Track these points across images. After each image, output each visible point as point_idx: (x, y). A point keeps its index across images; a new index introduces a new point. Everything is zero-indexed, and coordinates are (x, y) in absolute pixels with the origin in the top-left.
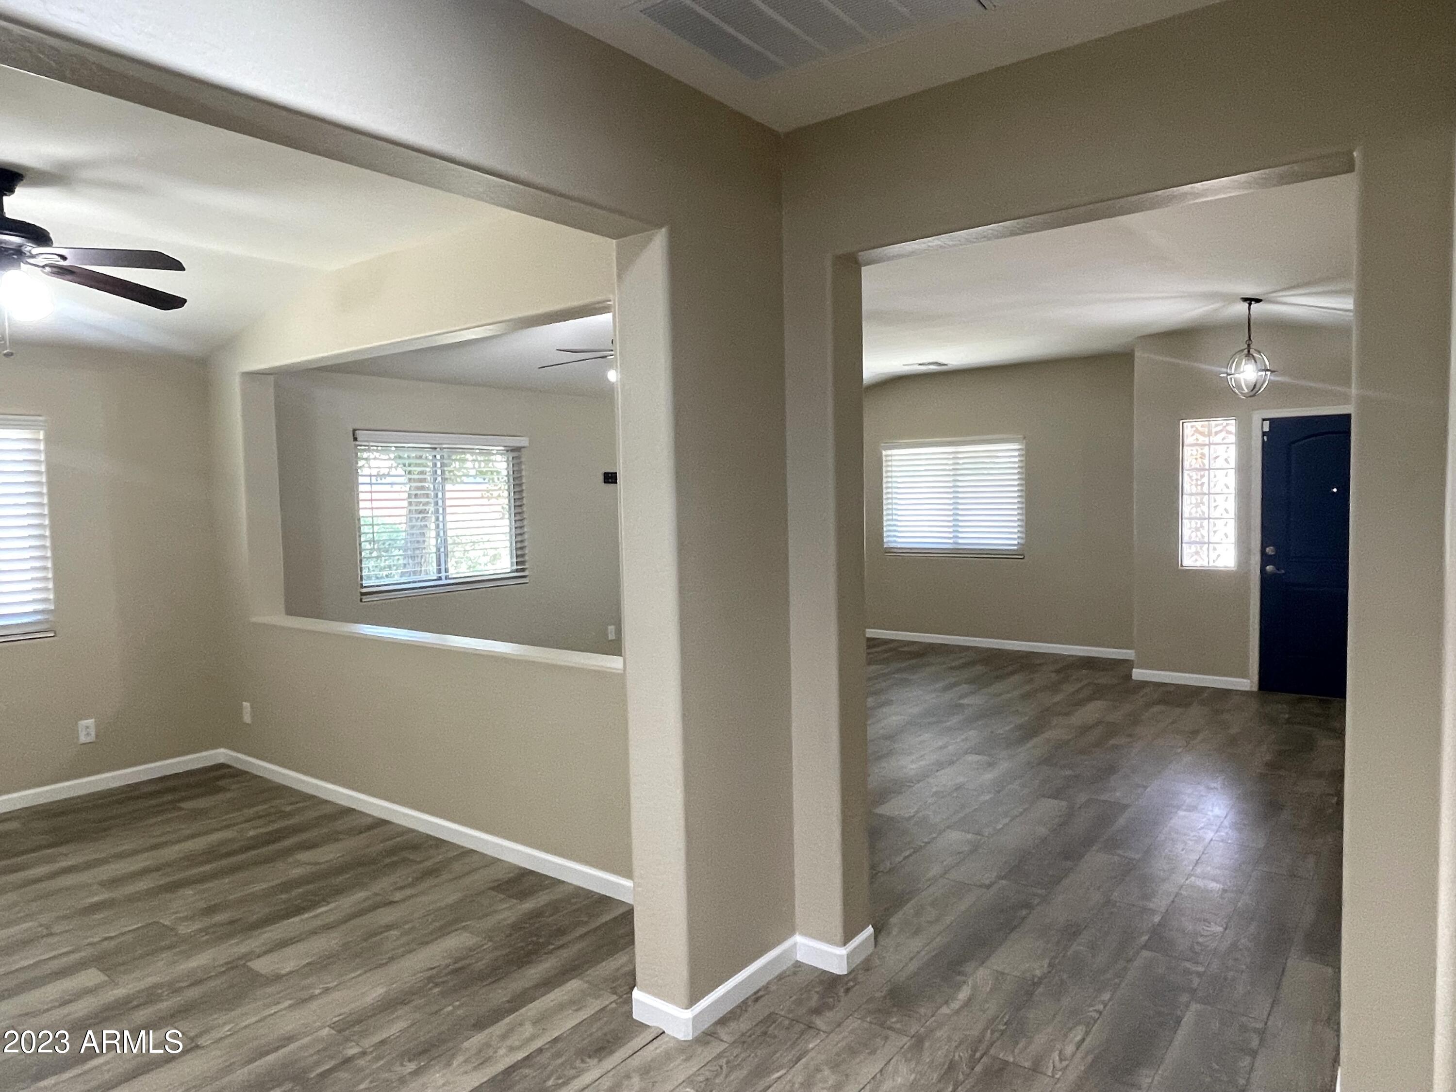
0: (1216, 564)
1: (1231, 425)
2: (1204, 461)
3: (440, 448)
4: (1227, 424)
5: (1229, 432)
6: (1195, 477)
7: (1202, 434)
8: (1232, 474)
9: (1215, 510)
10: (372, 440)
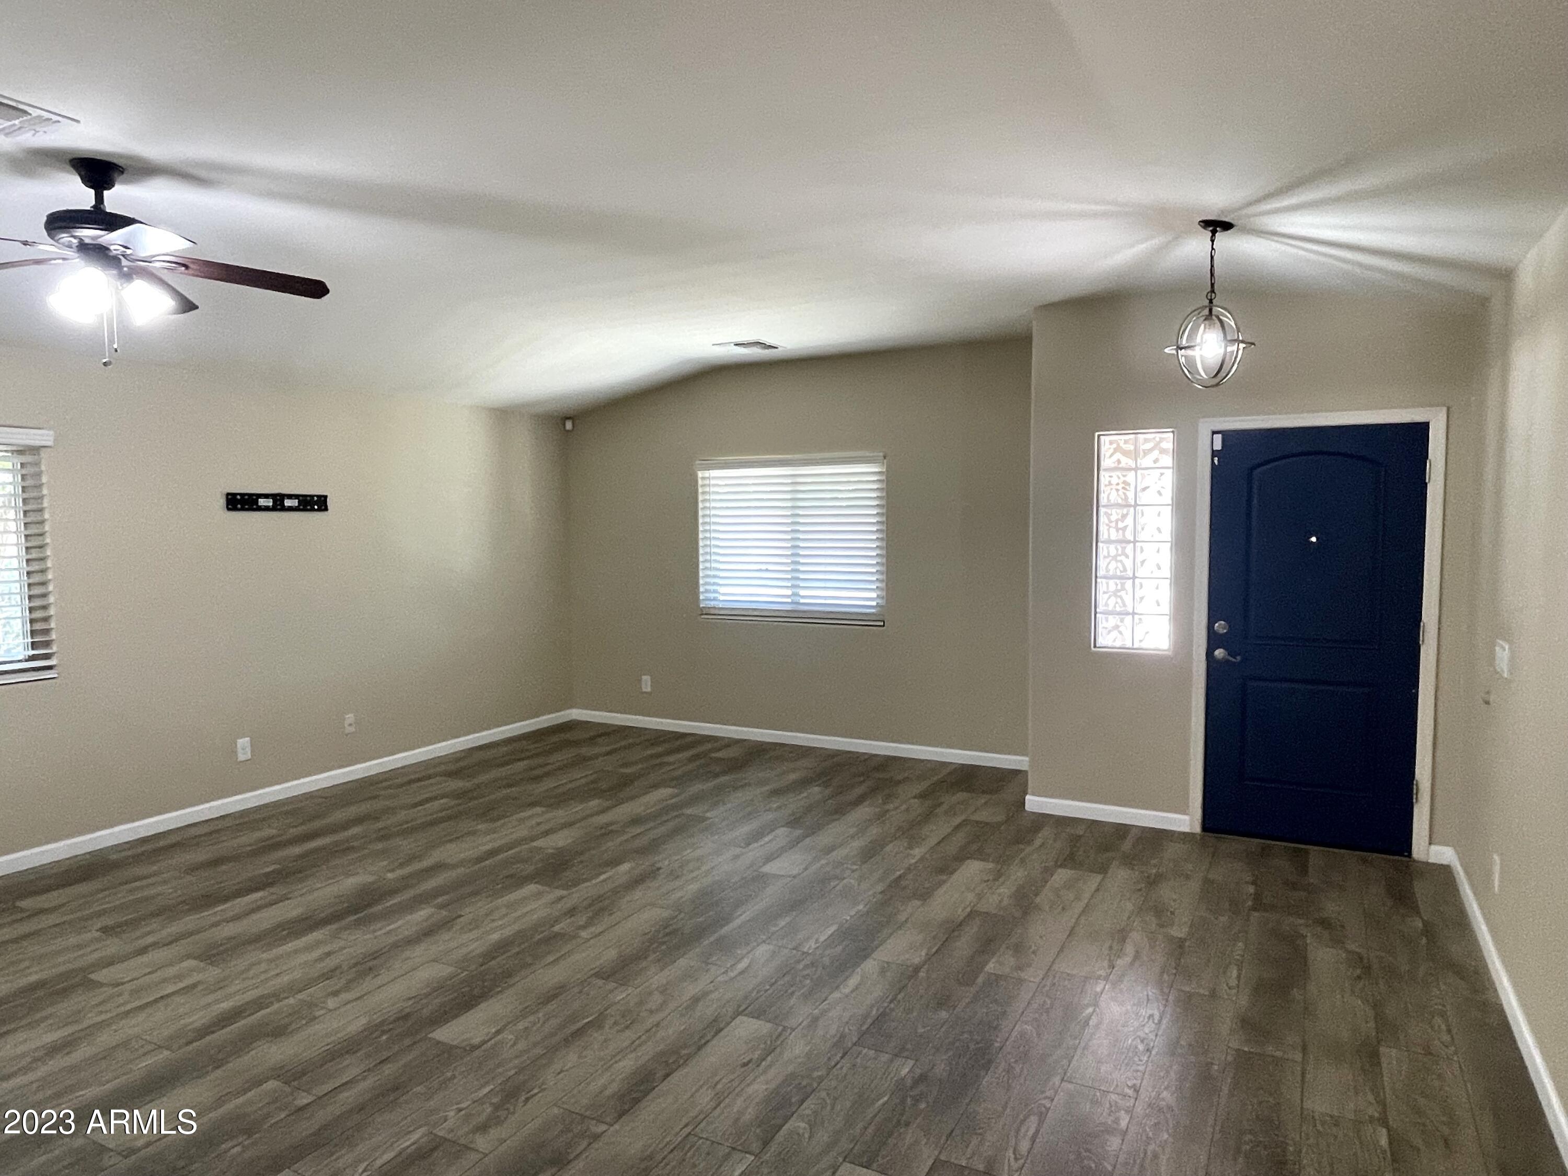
0: (1144, 645)
1: (1167, 439)
2: (1127, 493)
4: (1161, 440)
5: (1163, 451)
6: (1113, 518)
7: (1126, 453)
8: (1167, 512)
9: (1142, 565)
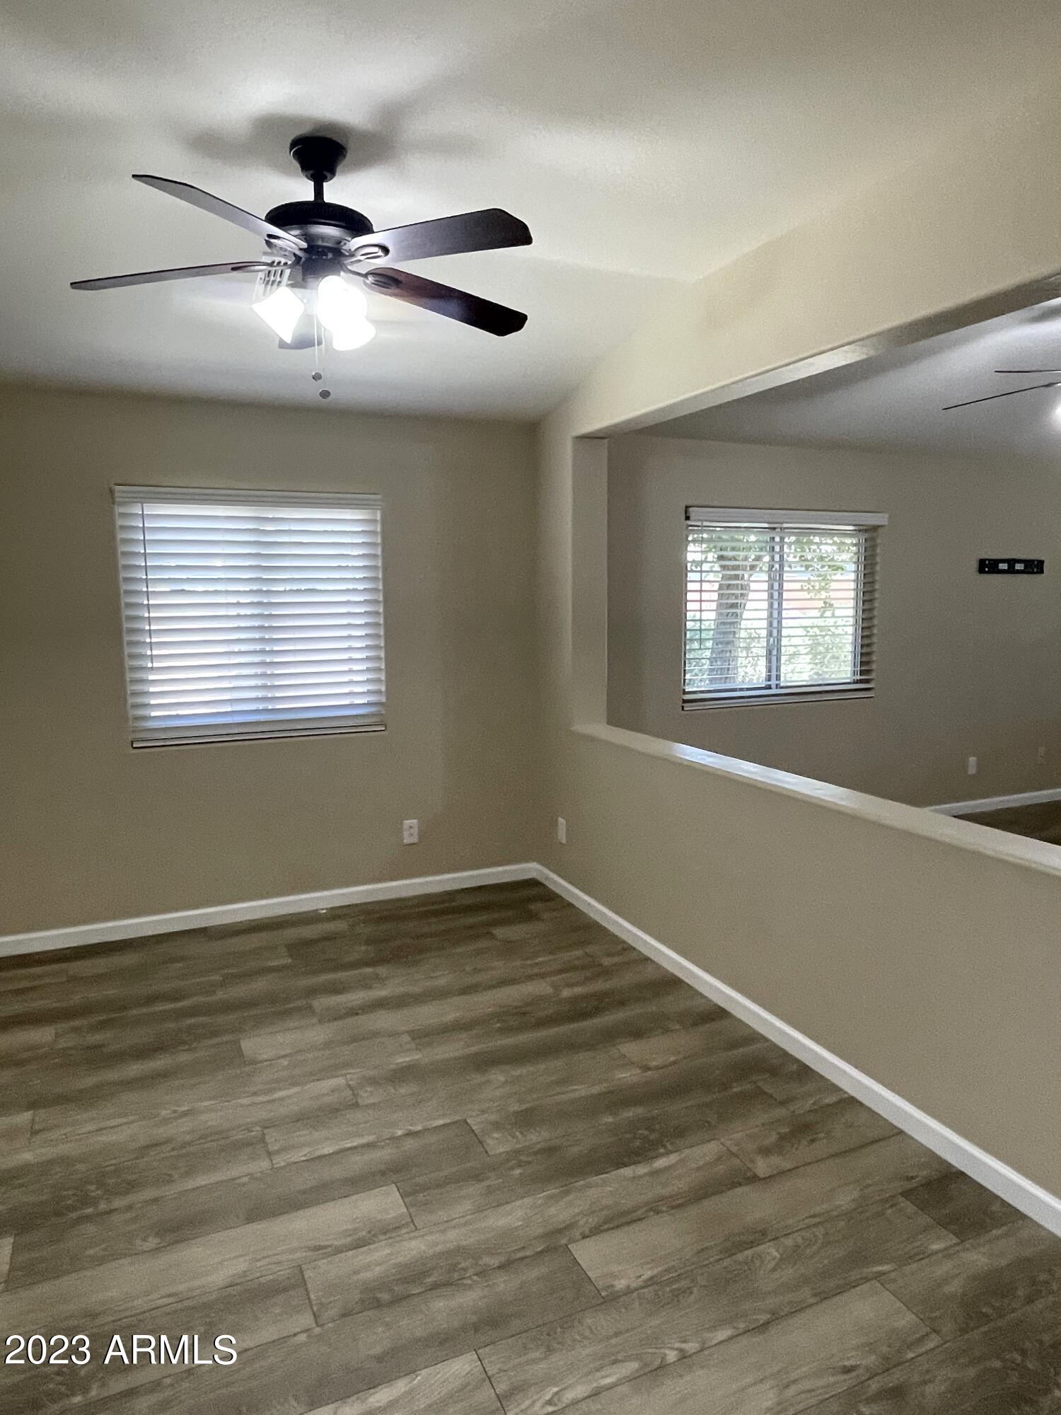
3: (781, 529)
10: (706, 518)
